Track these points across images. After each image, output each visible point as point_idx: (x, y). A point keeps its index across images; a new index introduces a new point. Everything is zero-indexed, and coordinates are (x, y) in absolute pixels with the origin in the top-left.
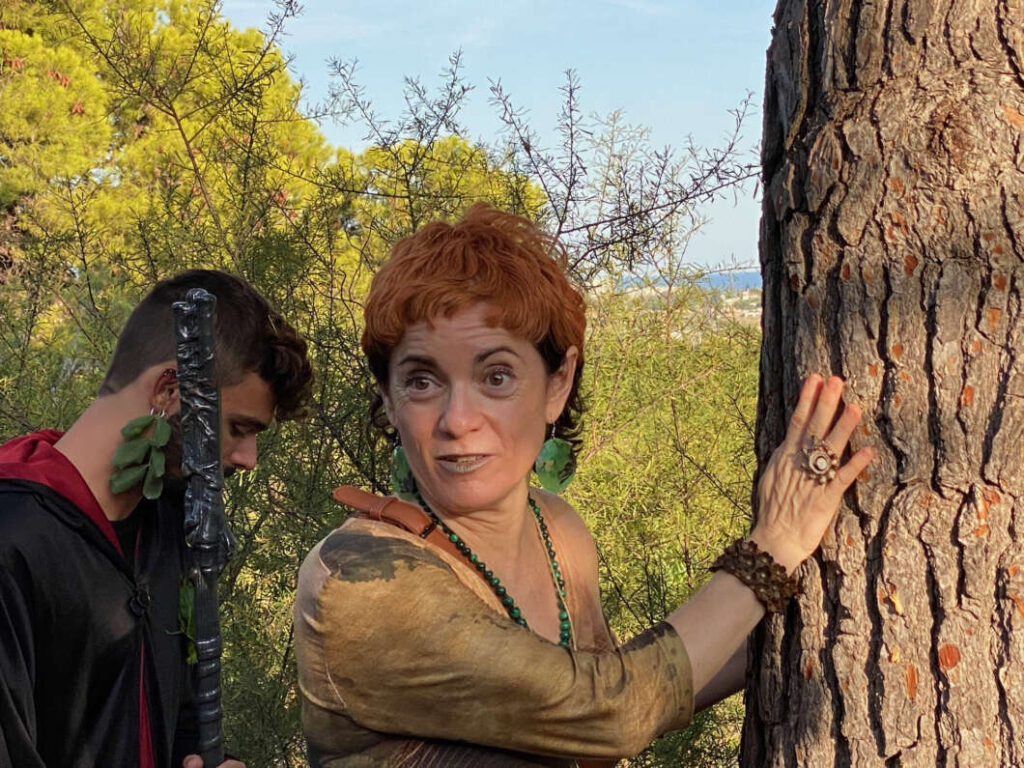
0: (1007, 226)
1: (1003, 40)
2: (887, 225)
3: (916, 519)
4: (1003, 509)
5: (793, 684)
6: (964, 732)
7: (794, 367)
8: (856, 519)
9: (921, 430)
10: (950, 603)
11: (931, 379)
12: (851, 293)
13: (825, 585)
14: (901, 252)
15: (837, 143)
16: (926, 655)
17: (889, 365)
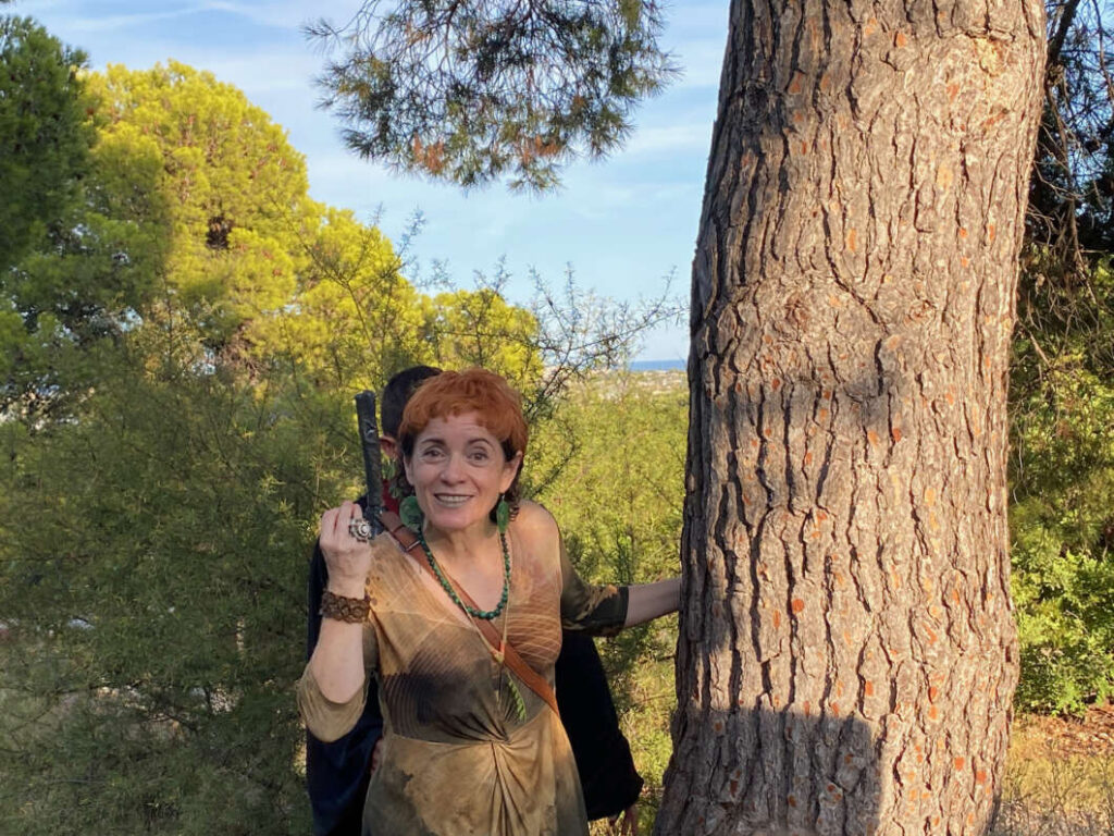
0: (831, 363)
1: (829, 259)
2: (762, 362)
3: (779, 527)
4: (828, 522)
5: (708, 619)
6: (806, 649)
7: (708, 440)
8: (744, 527)
9: (781, 477)
10: (798, 575)
11: (787, 449)
12: (741, 399)
13: (726, 564)
14: (770, 377)
15: (733, 315)
16: (784, 604)
17: (763, 441)
